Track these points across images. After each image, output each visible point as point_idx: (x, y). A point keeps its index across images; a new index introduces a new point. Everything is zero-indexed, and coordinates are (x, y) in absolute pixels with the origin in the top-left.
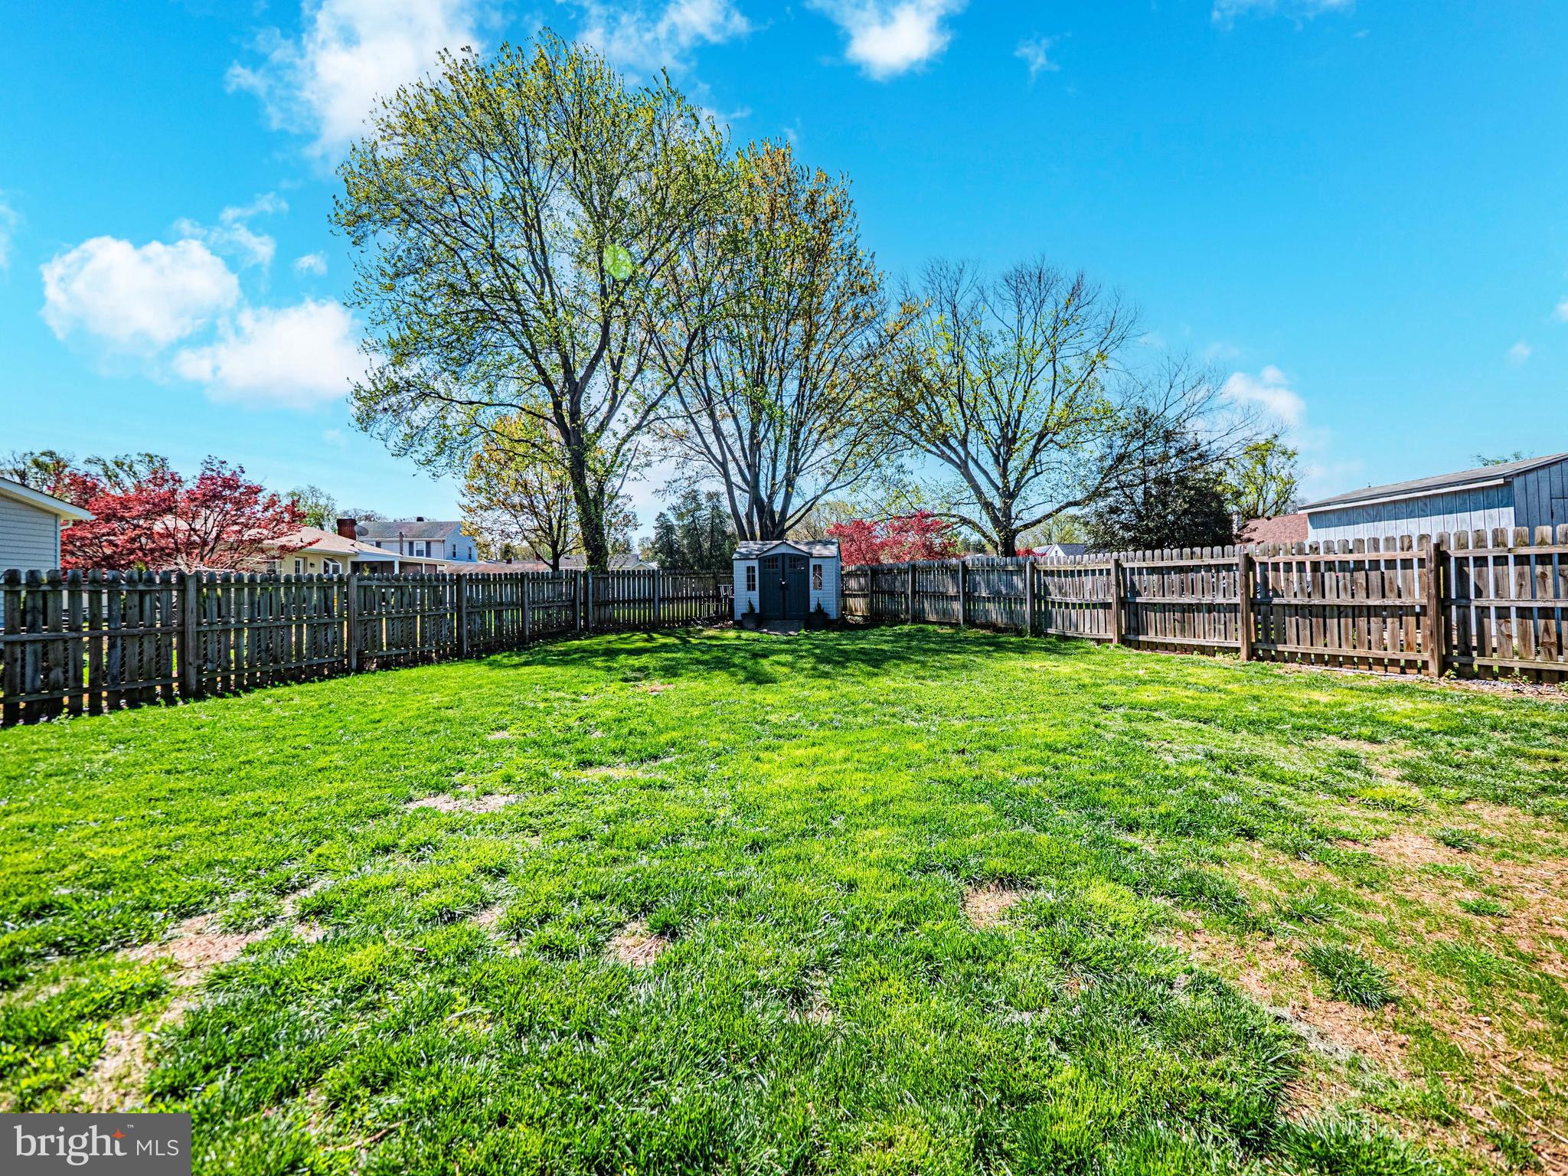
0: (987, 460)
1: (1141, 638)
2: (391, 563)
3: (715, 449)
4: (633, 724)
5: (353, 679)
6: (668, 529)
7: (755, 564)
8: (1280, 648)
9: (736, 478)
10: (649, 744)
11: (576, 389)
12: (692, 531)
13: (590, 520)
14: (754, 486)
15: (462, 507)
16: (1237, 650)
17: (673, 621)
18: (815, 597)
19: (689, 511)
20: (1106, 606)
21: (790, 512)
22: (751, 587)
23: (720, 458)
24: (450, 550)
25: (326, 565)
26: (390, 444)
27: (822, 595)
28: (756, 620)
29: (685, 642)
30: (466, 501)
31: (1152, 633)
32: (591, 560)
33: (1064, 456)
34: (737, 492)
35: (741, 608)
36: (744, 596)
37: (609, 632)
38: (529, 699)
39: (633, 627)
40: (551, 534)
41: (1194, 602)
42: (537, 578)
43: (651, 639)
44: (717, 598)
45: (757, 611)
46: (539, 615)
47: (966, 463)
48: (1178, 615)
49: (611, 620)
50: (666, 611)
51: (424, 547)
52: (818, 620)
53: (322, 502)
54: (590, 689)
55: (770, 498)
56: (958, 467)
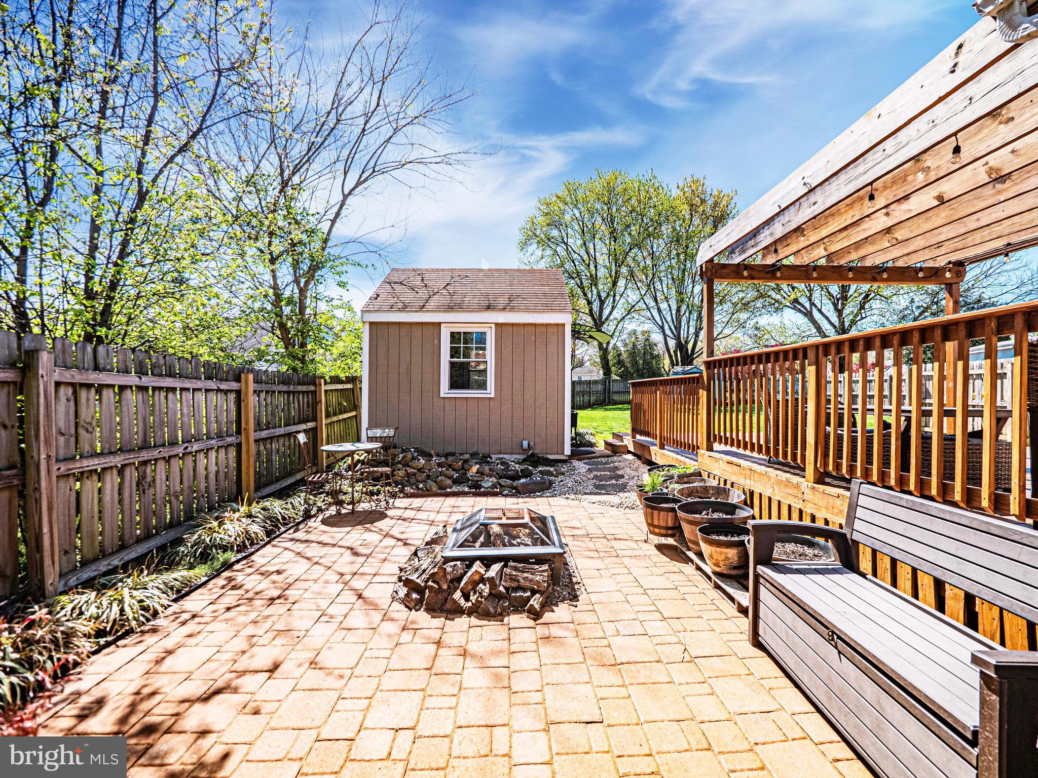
0: (829, 309)
3: (658, 319)
9: (668, 332)
12: (633, 353)
13: (605, 357)
14: (677, 338)
23: (660, 323)
34: (668, 339)
47: (811, 312)
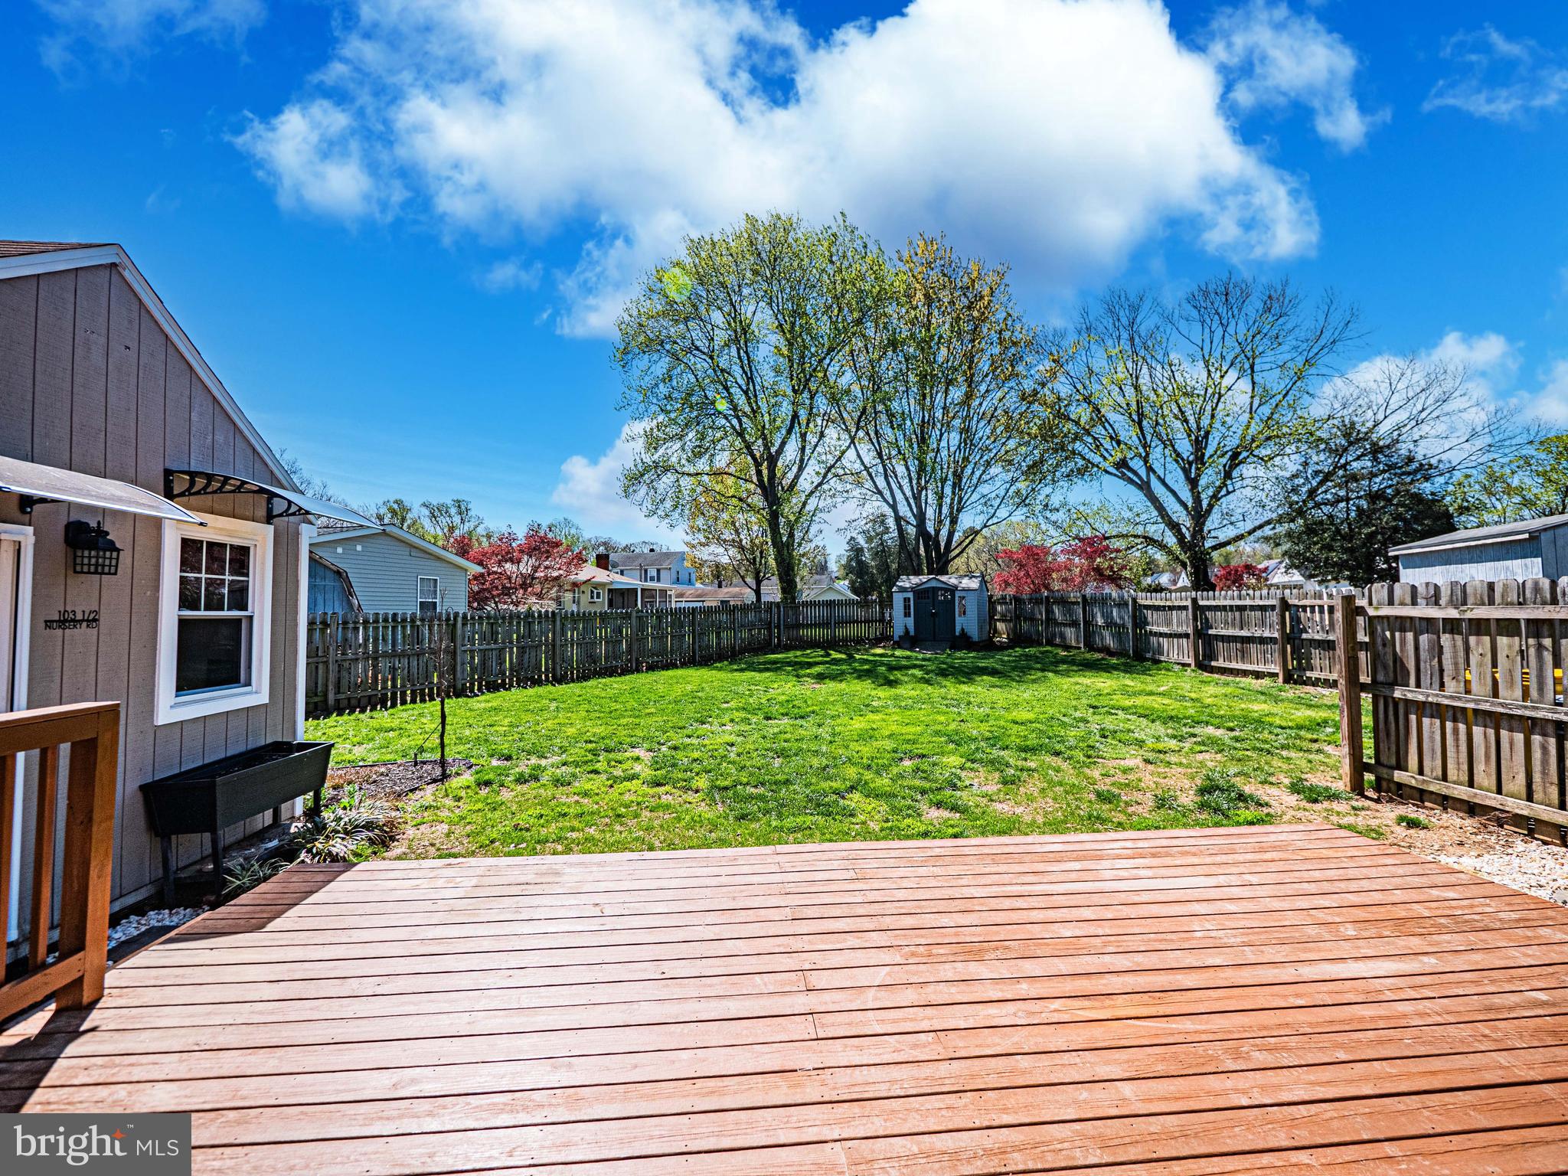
0: (1176, 478)
1: (1213, 663)
2: (636, 590)
4: (796, 703)
5: (635, 676)
6: (858, 551)
7: (910, 595)
8: (1308, 674)
10: (802, 712)
11: (773, 460)
13: (783, 560)
14: (921, 520)
15: (687, 544)
16: (1276, 675)
17: (845, 640)
18: (959, 621)
19: (878, 534)
20: (1187, 636)
21: (954, 544)
22: (907, 614)
24: (674, 576)
25: (592, 592)
26: (644, 509)
27: (967, 622)
28: (909, 641)
29: (851, 656)
30: (689, 538)
31: (1221, 660)
32: (784, 591)
33: (1261, 472)
35: (898, 631)
36: (901, 621)
37: (796, 648)
38: (741, 689)
39: (814, 644)
40: (754, 563)
41: (1250, 635)
42: (745, 608)
43: (828, 655)
44: (882, 620)
45: (912, 633)
46: (745, 634)
47: (1148, 483)
48: (1239, 645)
49: (801, 639)
50: (841, 632)
51: (655, 574)
52: (963, 642)
53: (573, 531)
54: (776, 686)
55: (938, 532)
56: (1140, 487)
